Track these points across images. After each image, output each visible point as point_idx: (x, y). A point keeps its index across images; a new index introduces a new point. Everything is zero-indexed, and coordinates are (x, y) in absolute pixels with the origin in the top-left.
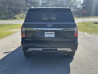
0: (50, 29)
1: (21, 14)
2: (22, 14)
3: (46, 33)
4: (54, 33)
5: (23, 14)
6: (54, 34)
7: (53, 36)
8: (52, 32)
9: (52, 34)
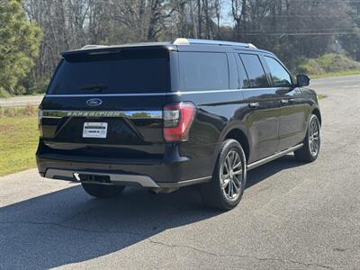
0: (92, 114)
1: (326, 55)
2: (331, 55)
3: (86, 124)
4: (105, 125)
5: (335, 55)
6: (106, 130)
7: (103, 134)
8: (99, 124)
9: (100, 130)
